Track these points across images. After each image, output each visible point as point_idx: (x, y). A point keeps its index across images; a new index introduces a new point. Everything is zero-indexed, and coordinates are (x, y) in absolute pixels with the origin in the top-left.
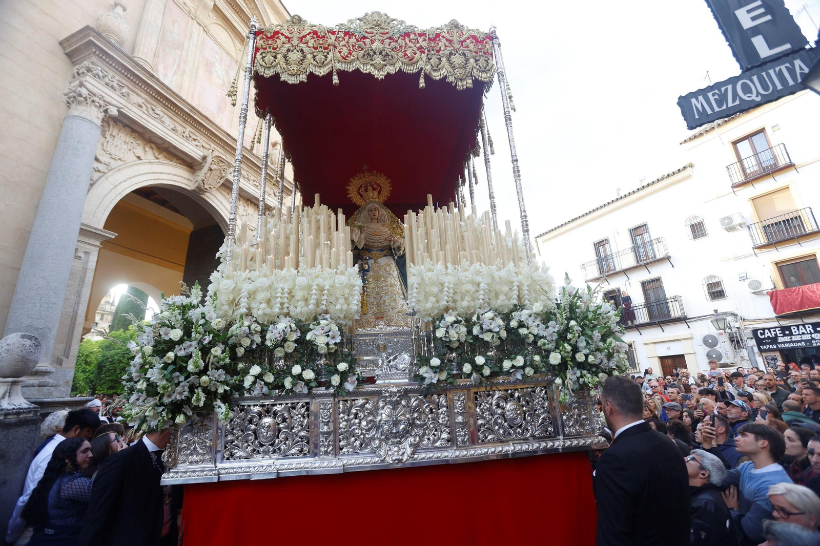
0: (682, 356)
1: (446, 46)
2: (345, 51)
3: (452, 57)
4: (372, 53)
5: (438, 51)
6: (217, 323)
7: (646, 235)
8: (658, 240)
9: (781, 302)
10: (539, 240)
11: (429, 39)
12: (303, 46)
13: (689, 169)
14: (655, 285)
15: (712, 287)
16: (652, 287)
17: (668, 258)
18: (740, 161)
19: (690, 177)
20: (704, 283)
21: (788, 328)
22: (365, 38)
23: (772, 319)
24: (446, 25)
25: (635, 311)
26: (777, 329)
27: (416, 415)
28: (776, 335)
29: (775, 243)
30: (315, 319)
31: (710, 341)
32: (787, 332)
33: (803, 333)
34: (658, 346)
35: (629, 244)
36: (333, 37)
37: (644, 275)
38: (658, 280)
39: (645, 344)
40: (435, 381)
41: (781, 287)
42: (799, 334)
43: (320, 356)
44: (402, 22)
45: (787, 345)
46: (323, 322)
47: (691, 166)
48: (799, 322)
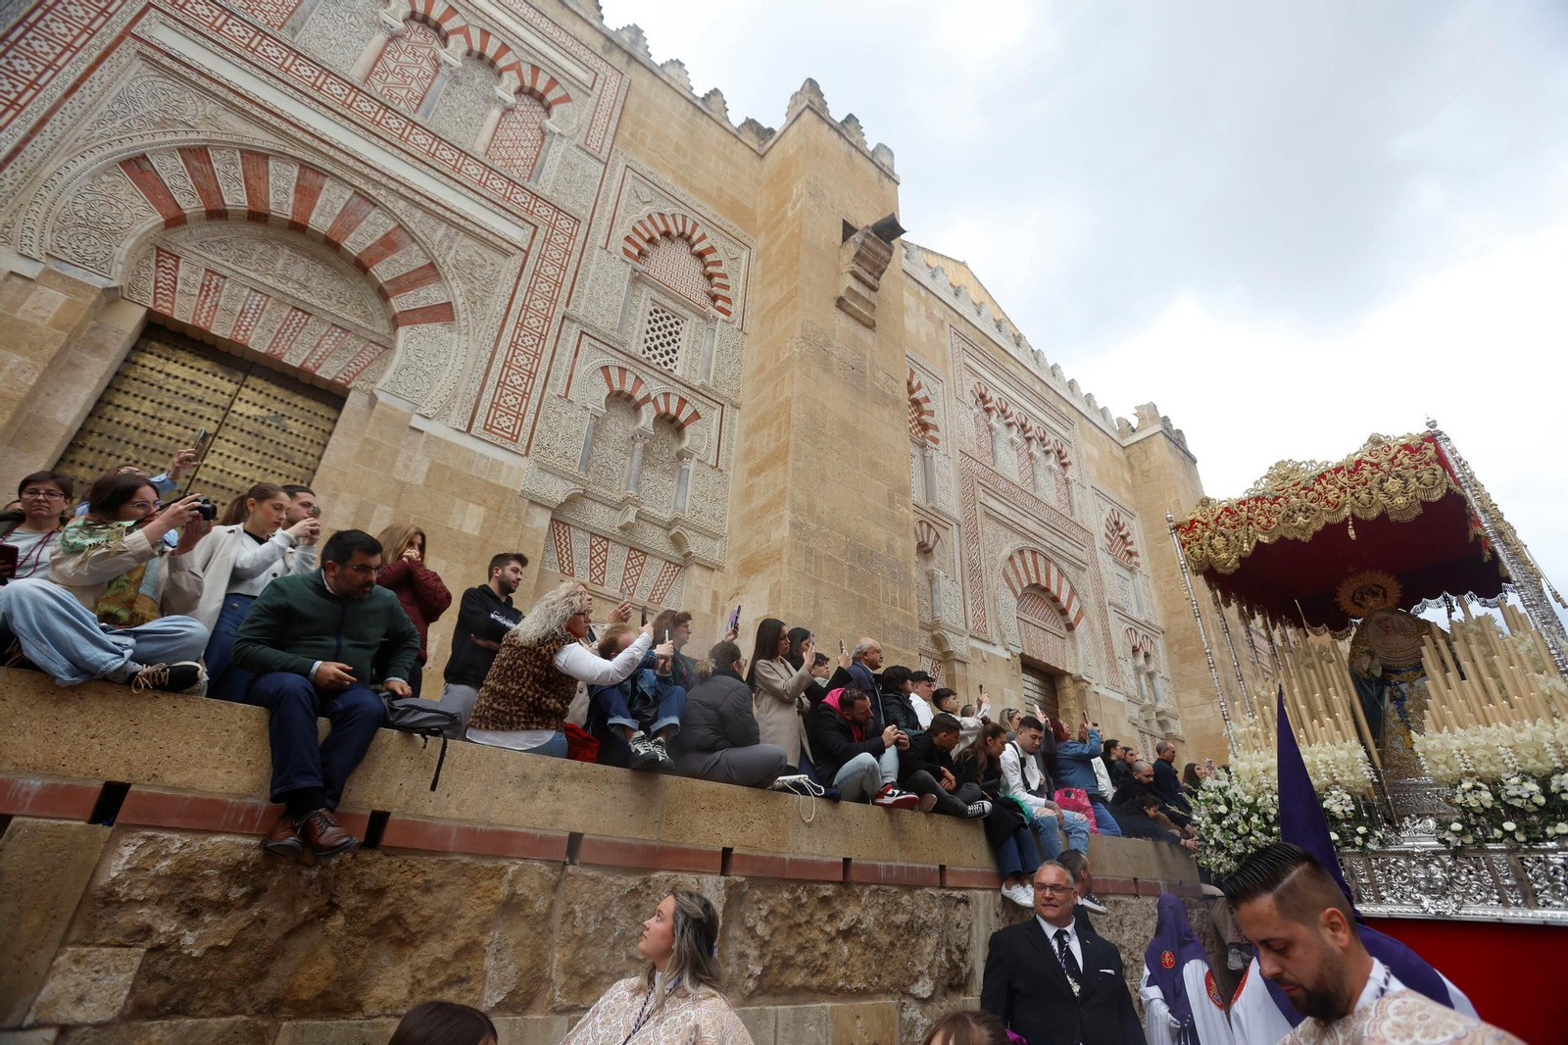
1: (1373, 474)
2: (1263, 521)
3: (1385, 484)
4: (1291, 513)
5: (1364, 484)
6: (1248, 799)
11: (1349, 472)
12: (1222, 528)
22: (1277, 498)
24: (1365, 445)
27: (1454, 874)
30: (1327, 790)
36: (1245, 508)
40: (1459, 844)
43: (1342, 820)
44: (1312, 462)
46: (1334, 793)
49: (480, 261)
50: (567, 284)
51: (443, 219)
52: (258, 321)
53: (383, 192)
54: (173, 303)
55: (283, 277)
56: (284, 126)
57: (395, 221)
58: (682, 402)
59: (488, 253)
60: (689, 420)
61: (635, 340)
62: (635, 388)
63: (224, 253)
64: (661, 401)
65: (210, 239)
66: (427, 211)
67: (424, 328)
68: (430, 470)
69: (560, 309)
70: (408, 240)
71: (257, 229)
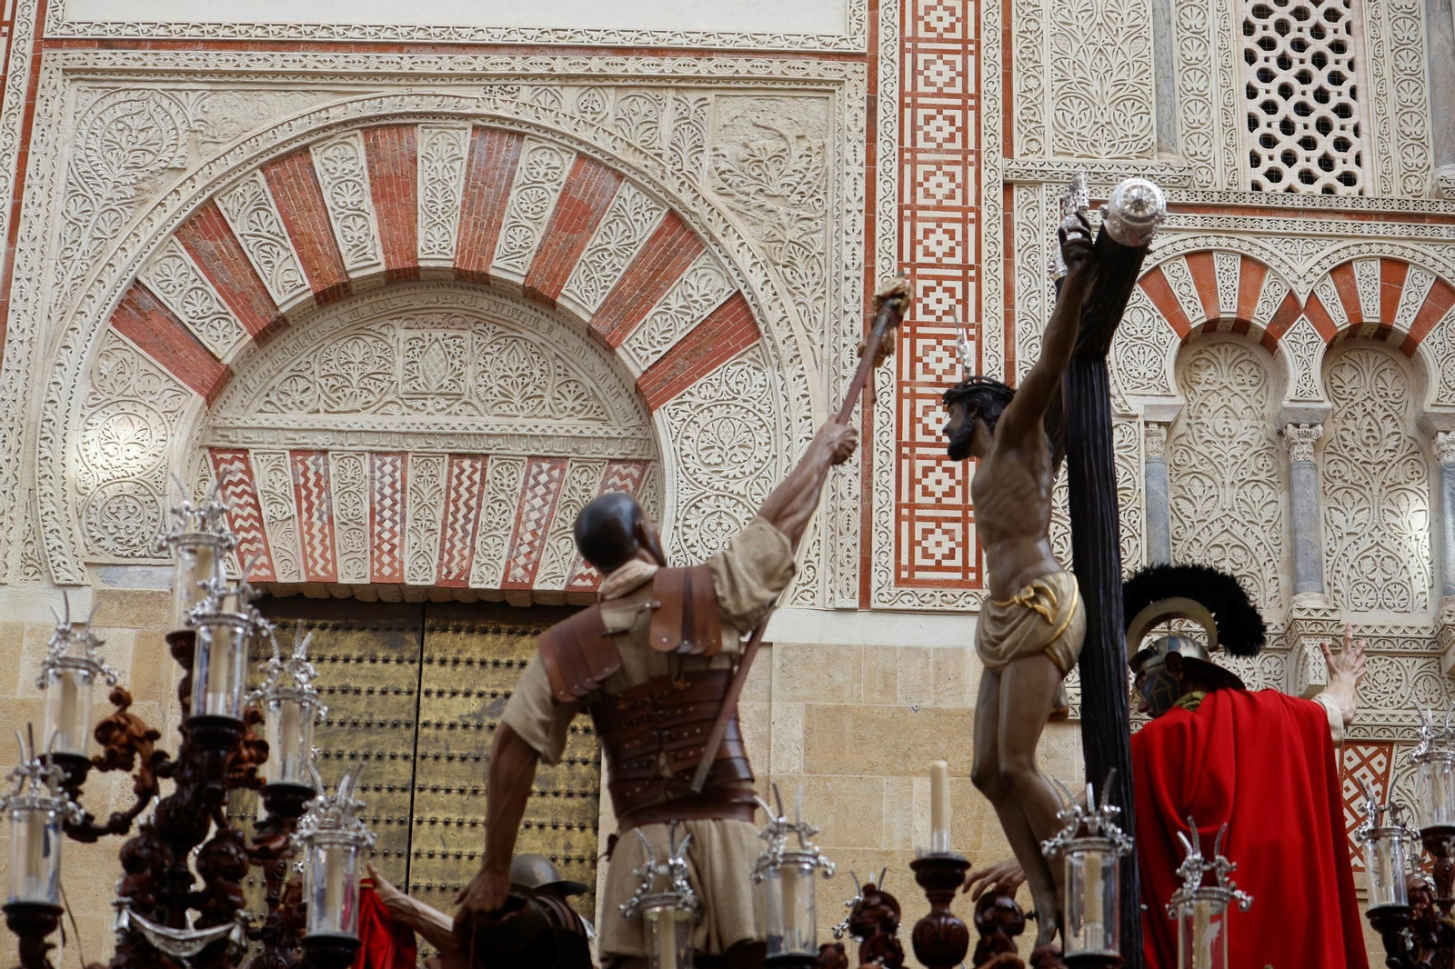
49: (773, 145)
50: (992, 88)
51: (660, 83)
52: (403, 520)
53: (525, 94)
54: (267, 553)
55: (414, 395)
56: (311, 61)
57: (568, 150)
58: (1394, 269)
59: (787, 113)
60: (1426, 319)
61: (1219, 140)
62: (1248, 295)
63: (306, 397)
64: (1330, 297)
65: (276, 382)
66: (622, 83)
67: (702, 390)
68: (808, 731)
69: (996, 167)
70: (610, 181)
71: (339, 315)
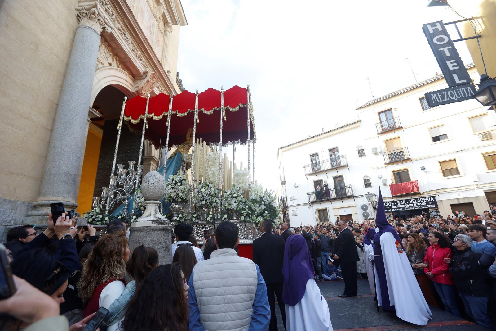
0: (351, 215)
7: (336, 153)
8: (343, 156)
9: (395, 190)
10: (280, 151)
13: (359, 122)
14: (340, 178)
15: (366, 181)
16: (338, 180)
17: (347, 166)
18: (381, 122)
19: (359, 126)
20: (363, 179)
21: (396, 202)
23: (390, 197)
25: (330, 192)
26: (392, 202)
28: (391, 205)
29: (394, 162)
31: (365, 208)
32: (396, 204)
33: (402, 204)
34: (340, 210)
35: (328, 157)
37: (335, 174)
38: (341, 177)
39: (334, 209)
41: (394, 183)
42: (400, 205)
45: (395, 210)
47: (360, 121)
48: (400, 199)
